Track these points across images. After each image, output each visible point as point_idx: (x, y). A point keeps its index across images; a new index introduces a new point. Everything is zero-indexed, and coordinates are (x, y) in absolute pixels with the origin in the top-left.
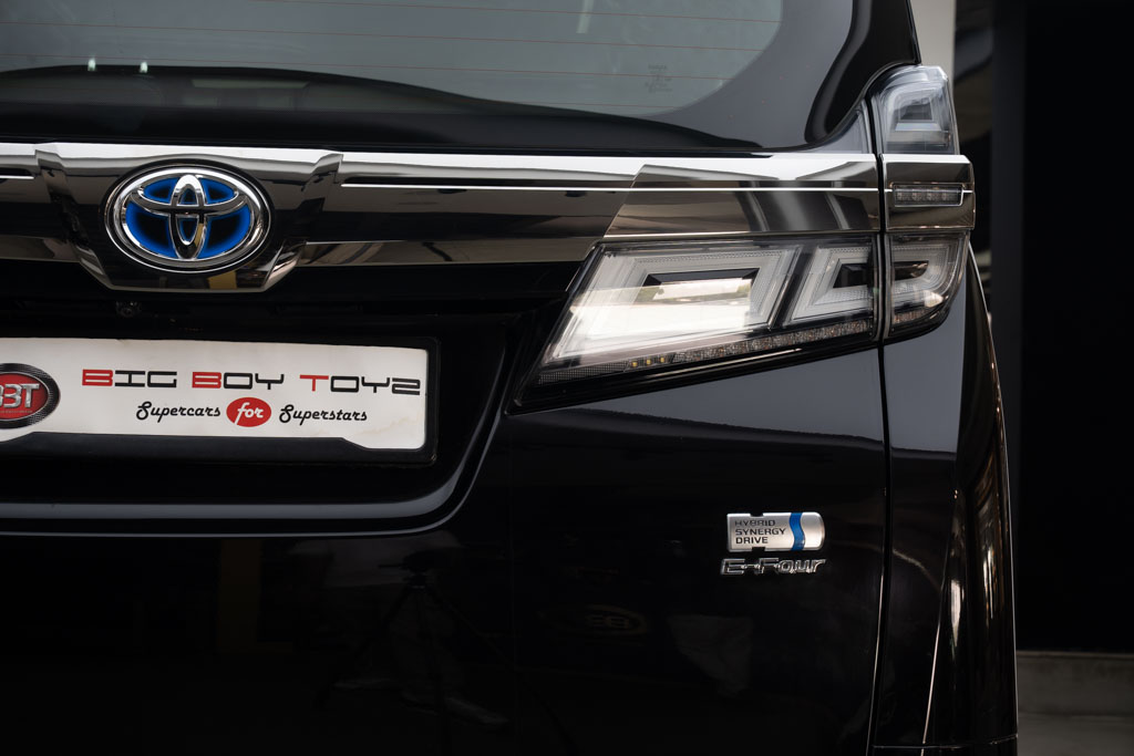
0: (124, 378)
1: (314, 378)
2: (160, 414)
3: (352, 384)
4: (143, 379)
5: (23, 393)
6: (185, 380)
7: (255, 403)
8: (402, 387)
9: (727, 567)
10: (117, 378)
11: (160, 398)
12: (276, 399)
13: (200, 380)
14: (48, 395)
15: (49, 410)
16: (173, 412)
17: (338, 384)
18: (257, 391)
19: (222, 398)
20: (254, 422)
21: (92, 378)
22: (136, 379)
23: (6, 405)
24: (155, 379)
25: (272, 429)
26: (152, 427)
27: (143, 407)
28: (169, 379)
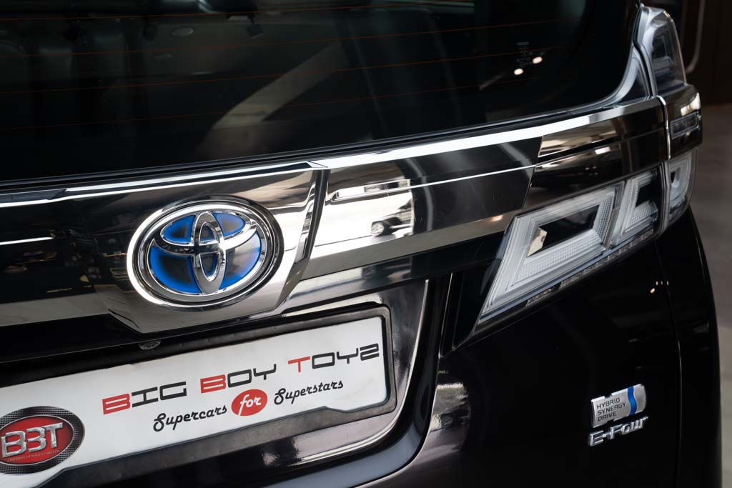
0: (140, 398)
1: (299, 361)
2: (174, 422)
3: (329, 360)
4: (156, 394)
5: (46, 435)
6: (193, 387)
7: (254, 393)
8: (367, 353)
9: (594, 440)
10: (134, 400)
11: (173, 408)
12: (269, 387)
13: (207, 385)
14: (73, 430)
15: (75, 446)
16: (186, 418)
17: (318, 362)
18: (257, 383)
19: (227, 395)
20: (255, 410)
21: (110, 406)
22: (150, 396)
23: (30, 449)
24: (166, 392)
25: (270, 412)
26: (169, 436)
27: (159, 419)
28: (179, 390)
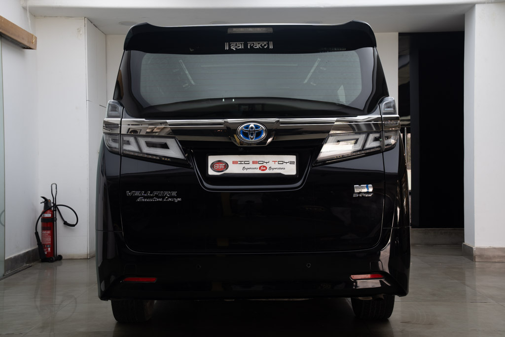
0: (240, 163)
1: (275, 162)
2: (247, 169)
3: (282, 163)
4: (243, 163)
5: (222, 166)
6: (251, 162)
7: (264, 167)
8: (291, 163)
9: (354, 196)
10: (239, 162)
11: (247, 166)
12: (268, 166)
13: (254, 162)
14: (227, 166)
15: (227, 169)
16: (249, 169)
17: (279, 163)
18: (265, 164)
19: (258, 166)
20: (264, 170)
21: (234, 163)
22: (242, 163)
23: (219, 168)
24: (245, 162)
25: (267, 171)
26: (245, 172)
27: (244, 168)
28: (248, 162)
